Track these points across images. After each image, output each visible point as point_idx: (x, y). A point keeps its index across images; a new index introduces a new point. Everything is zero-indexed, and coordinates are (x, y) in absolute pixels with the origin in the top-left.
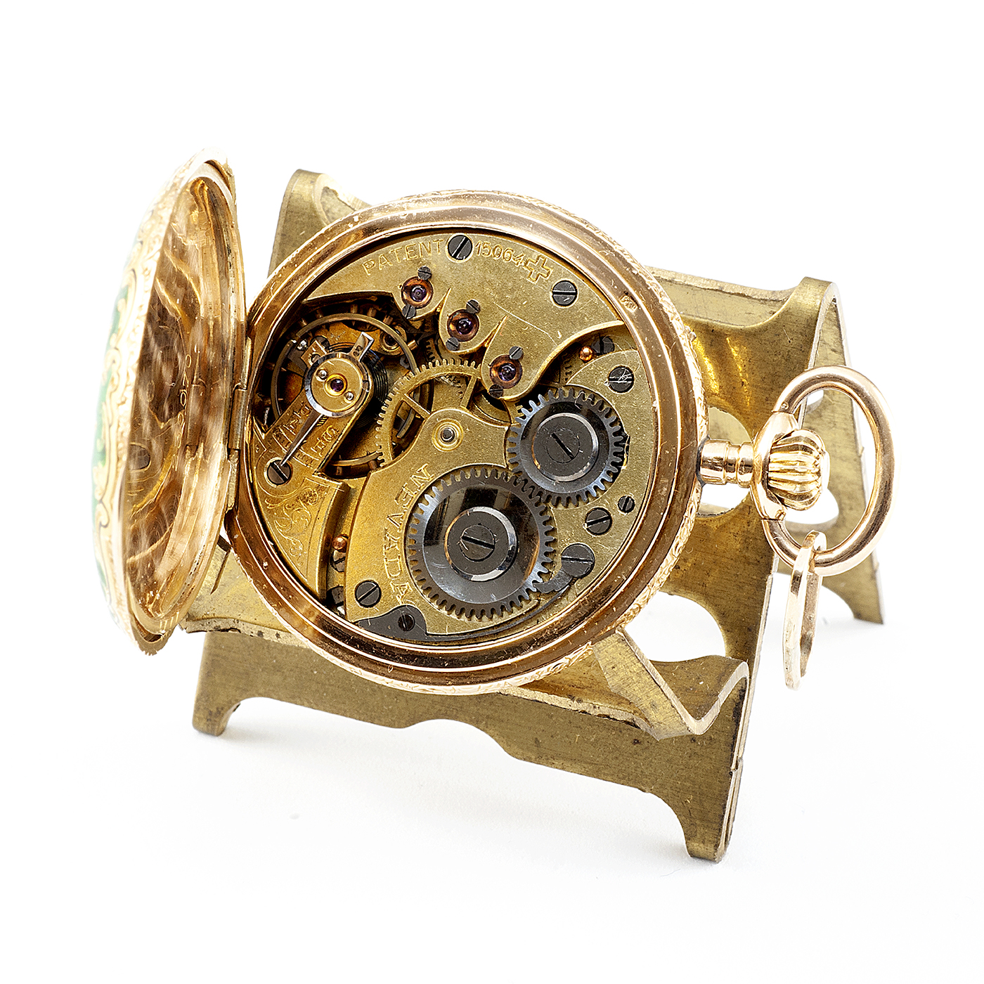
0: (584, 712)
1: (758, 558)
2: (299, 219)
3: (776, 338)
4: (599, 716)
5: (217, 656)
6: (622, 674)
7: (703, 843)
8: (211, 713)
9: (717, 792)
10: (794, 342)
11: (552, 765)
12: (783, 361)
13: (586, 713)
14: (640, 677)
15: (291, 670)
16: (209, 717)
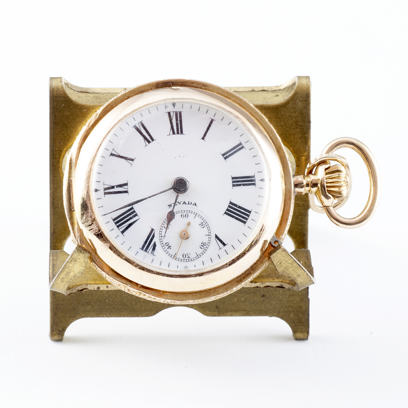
0: (257, 287)
1: (303, 203)
2: (60, 100)
3: (294, 105)
4: (265, 287)
5: (58, 304)
6: (284, 266)
7: (302, 332)
8: (59, 331)
9: (304, 309)
10: (302, 106)
11: (226, 315)
12: (299, 115)
13: (259, 287)
14: (292, 265)
15: (95, 303)
16: (59, 333)
